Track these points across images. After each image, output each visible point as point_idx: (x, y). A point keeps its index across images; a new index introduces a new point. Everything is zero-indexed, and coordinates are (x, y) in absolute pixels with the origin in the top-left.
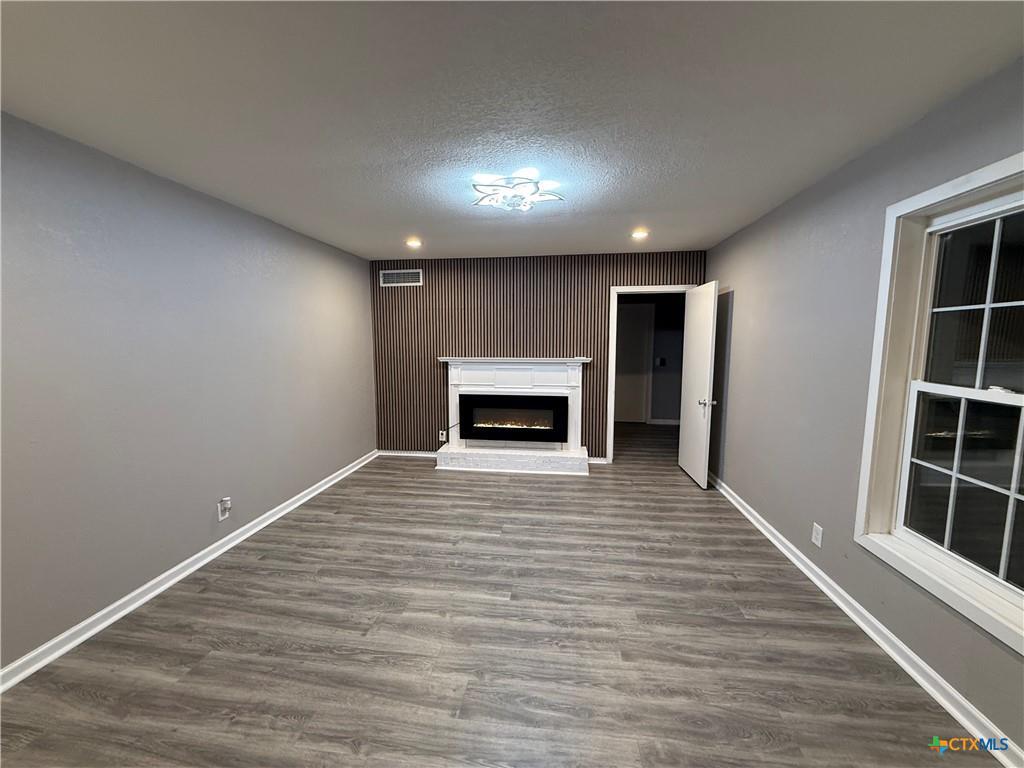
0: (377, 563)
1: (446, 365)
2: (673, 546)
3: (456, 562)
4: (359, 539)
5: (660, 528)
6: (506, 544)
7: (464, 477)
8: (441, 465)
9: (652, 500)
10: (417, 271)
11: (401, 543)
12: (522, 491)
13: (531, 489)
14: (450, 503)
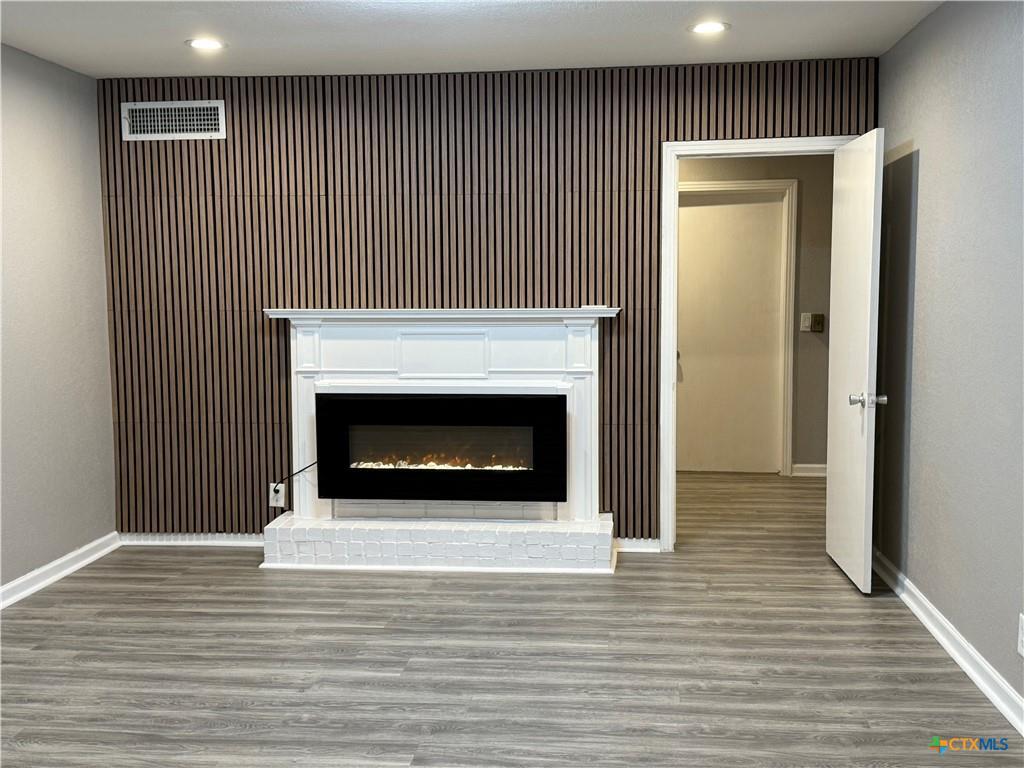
0: (139, 722)
1: (284, 326)
2: (761, 685)
3: (306, 716)
4: (93, 688)
5: (744, 658)
6: (413, 686)
7: (326, 581)
8: (275, 560)
9: (744, 614)
10: (213, 103)
11: (190, 692)
12: (460, 603)
13: (479, 598)
14: (295, 625)
